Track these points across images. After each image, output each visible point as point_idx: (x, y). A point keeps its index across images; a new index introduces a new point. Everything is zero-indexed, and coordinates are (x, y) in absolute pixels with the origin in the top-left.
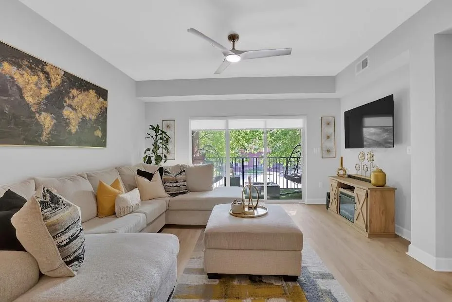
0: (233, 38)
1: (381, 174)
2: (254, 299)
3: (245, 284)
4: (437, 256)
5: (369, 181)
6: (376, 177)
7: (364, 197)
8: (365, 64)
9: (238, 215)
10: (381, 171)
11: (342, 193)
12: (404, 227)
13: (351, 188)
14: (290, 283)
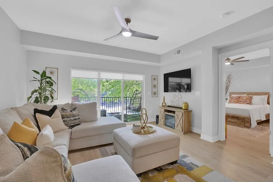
0: (128, 21)
1: (186, 104)
2: (167, 180)
3: (156, 173)
4: (212, 137)
5: (181, 108)
6: (185, 106)
7: (181, 115)
8: (179, 52)
9: (139, 133)
10: (186, 103)
11: (166, 115)
12: (194, 127)
13: (174, 112)
14: (174, 165)
